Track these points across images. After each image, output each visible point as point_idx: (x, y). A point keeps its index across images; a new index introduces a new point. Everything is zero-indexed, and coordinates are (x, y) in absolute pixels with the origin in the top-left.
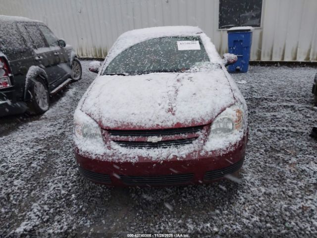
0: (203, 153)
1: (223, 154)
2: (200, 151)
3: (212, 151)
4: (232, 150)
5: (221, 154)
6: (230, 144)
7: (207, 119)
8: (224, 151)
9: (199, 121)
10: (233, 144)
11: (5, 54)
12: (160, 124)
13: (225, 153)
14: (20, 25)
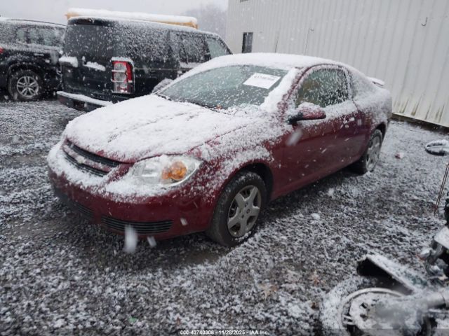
0: (101, 191)
1: (119, 202)
2: (100, 188)
3: (109, 193)
4: (131, 201)
5: (116, 201)
6: (135, 194)
7: (128, 157)
8: (122, 199)
9: (120, 156)
10: (138, 196)
11: (133, 60)
12: (91, 146)
13: (121, 201)
14: (172, 35)
